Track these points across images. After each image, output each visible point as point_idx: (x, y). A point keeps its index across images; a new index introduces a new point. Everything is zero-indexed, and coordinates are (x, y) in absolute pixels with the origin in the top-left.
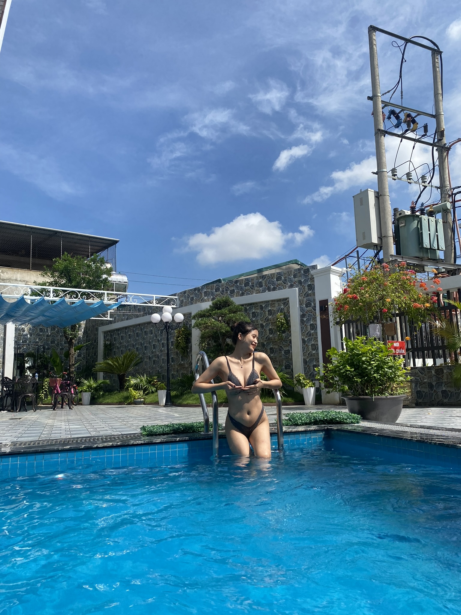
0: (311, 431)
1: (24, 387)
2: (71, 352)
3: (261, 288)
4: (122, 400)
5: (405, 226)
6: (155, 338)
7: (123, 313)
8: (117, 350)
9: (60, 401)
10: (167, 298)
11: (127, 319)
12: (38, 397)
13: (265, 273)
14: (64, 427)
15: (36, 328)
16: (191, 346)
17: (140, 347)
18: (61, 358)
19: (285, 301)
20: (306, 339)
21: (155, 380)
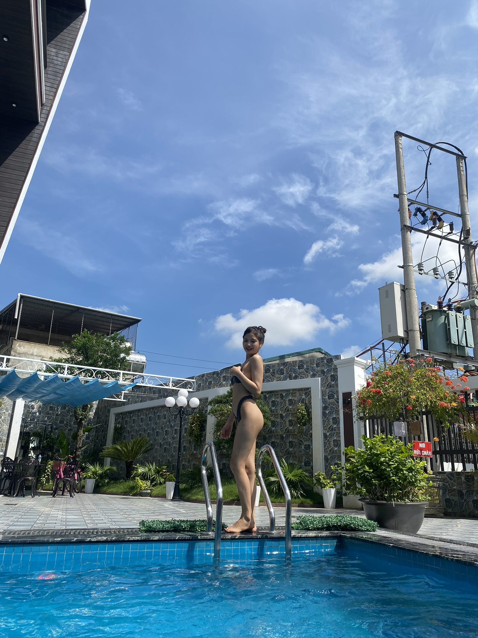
0: (322, 538)
1: (25, 469)
2: (80, 434)
3: (282, 376)
4: (128, 490)
5: (432, 320)
6: (168, 423)
7: (138, 394)
8: (127, 435)
9: (61, 487)
10: (184, 381)
11: (141, 402)
12: (38, 481)
13: (287, 360)
14: (60, 517)
15: (46, 406)
16: (206, 435)
17: (151, 432)
18: (68, 439)
19: (307, 391)
20: (328, 434)
21: (164, 471)
